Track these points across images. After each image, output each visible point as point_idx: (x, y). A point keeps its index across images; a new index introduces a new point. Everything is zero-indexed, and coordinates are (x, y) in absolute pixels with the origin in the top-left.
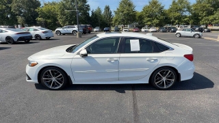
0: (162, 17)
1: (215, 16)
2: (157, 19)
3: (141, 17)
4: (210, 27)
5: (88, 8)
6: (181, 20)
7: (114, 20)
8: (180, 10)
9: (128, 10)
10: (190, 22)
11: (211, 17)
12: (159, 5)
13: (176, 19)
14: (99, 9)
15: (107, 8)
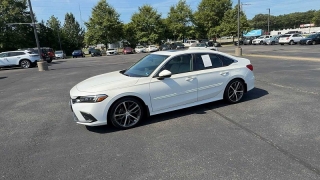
0: (160, 30)
1: (222, 26)
2: (155, 32)
3: (131, 31)
4: (218, 40)
5: (31, 17)
6: (185, 34)
7: (86, 38)
8: (182, 19)
9: (108, 20)
10: (197, 36)
11: (218, 28)
12: (154, 13)
13: (179, 31)
14: (54, 19)
15: (70, 18)
